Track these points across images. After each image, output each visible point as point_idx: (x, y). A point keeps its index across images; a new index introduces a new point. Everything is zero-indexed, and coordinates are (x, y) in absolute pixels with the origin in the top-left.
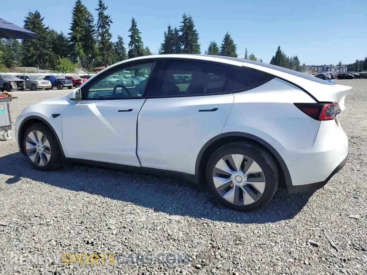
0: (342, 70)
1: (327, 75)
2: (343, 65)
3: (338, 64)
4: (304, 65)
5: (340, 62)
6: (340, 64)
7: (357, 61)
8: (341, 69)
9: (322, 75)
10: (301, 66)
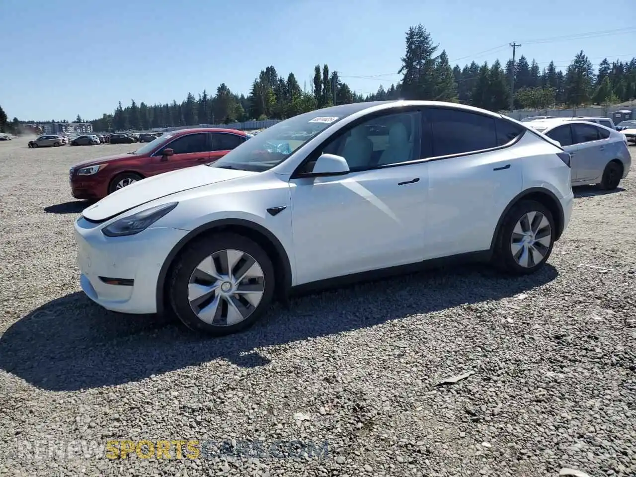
0: (86, 130)
1: (94, 137)
2: (84, 122)
3: (75, 119)
4: (15, 119)
5: (78, 116)
6: (79, 120)
7: (105, 115)
8: (84, 127)
9: (86, 137)
10: (11, 123)
